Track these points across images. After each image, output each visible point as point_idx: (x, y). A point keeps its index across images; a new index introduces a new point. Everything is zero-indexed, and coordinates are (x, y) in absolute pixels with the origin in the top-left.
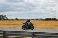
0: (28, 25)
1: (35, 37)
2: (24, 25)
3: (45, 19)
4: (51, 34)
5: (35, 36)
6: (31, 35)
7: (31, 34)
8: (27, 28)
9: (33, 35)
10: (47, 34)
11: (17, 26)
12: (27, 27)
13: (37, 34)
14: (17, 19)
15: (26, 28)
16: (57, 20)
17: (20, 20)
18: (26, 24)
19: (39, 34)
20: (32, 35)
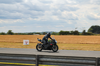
0: (47, 44)
2: (40, 44)
6: (35, 61)
8: (46, 49)
9: (38, 60)
11: (10, 44)
12: (46, 46)
13: (45, 58)
14: (10, 33)
15: (44, 49)
16: (79, 35)
17: (16, 34)
18: (44, 41)
19: (48, 58)
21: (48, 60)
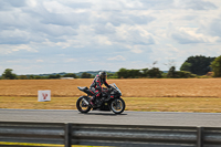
1: (78, 143)
3: (119, 73)
4: (137, 131)
5: (78, 138)
6: (62, 137)
7: (61, 132)
9: (70, 135)
10: (123, 131)
13: (86, 130)
14: (9, 75)
19: (93, 130)
20: (67, 137)
21: (92, 133)
